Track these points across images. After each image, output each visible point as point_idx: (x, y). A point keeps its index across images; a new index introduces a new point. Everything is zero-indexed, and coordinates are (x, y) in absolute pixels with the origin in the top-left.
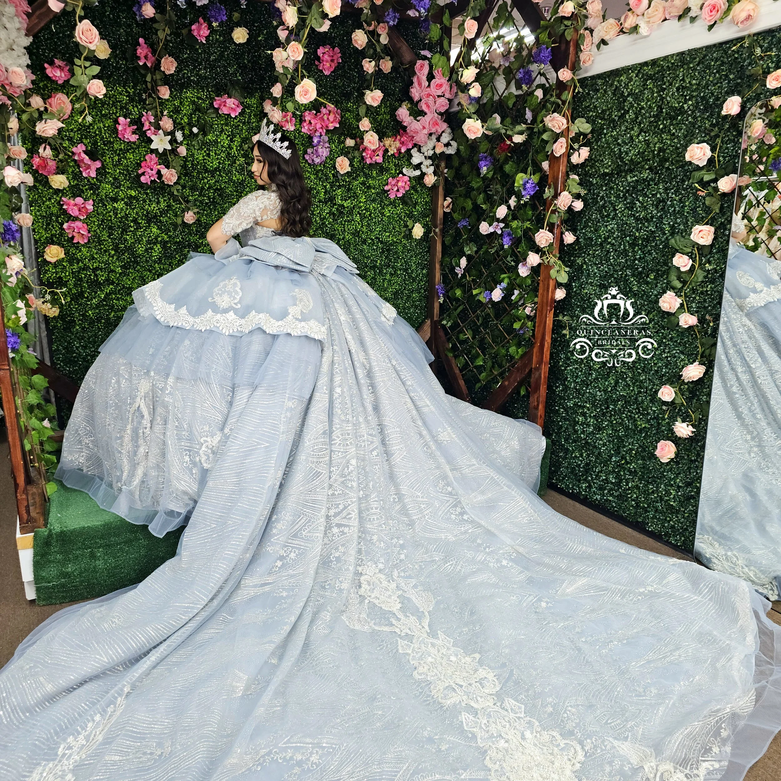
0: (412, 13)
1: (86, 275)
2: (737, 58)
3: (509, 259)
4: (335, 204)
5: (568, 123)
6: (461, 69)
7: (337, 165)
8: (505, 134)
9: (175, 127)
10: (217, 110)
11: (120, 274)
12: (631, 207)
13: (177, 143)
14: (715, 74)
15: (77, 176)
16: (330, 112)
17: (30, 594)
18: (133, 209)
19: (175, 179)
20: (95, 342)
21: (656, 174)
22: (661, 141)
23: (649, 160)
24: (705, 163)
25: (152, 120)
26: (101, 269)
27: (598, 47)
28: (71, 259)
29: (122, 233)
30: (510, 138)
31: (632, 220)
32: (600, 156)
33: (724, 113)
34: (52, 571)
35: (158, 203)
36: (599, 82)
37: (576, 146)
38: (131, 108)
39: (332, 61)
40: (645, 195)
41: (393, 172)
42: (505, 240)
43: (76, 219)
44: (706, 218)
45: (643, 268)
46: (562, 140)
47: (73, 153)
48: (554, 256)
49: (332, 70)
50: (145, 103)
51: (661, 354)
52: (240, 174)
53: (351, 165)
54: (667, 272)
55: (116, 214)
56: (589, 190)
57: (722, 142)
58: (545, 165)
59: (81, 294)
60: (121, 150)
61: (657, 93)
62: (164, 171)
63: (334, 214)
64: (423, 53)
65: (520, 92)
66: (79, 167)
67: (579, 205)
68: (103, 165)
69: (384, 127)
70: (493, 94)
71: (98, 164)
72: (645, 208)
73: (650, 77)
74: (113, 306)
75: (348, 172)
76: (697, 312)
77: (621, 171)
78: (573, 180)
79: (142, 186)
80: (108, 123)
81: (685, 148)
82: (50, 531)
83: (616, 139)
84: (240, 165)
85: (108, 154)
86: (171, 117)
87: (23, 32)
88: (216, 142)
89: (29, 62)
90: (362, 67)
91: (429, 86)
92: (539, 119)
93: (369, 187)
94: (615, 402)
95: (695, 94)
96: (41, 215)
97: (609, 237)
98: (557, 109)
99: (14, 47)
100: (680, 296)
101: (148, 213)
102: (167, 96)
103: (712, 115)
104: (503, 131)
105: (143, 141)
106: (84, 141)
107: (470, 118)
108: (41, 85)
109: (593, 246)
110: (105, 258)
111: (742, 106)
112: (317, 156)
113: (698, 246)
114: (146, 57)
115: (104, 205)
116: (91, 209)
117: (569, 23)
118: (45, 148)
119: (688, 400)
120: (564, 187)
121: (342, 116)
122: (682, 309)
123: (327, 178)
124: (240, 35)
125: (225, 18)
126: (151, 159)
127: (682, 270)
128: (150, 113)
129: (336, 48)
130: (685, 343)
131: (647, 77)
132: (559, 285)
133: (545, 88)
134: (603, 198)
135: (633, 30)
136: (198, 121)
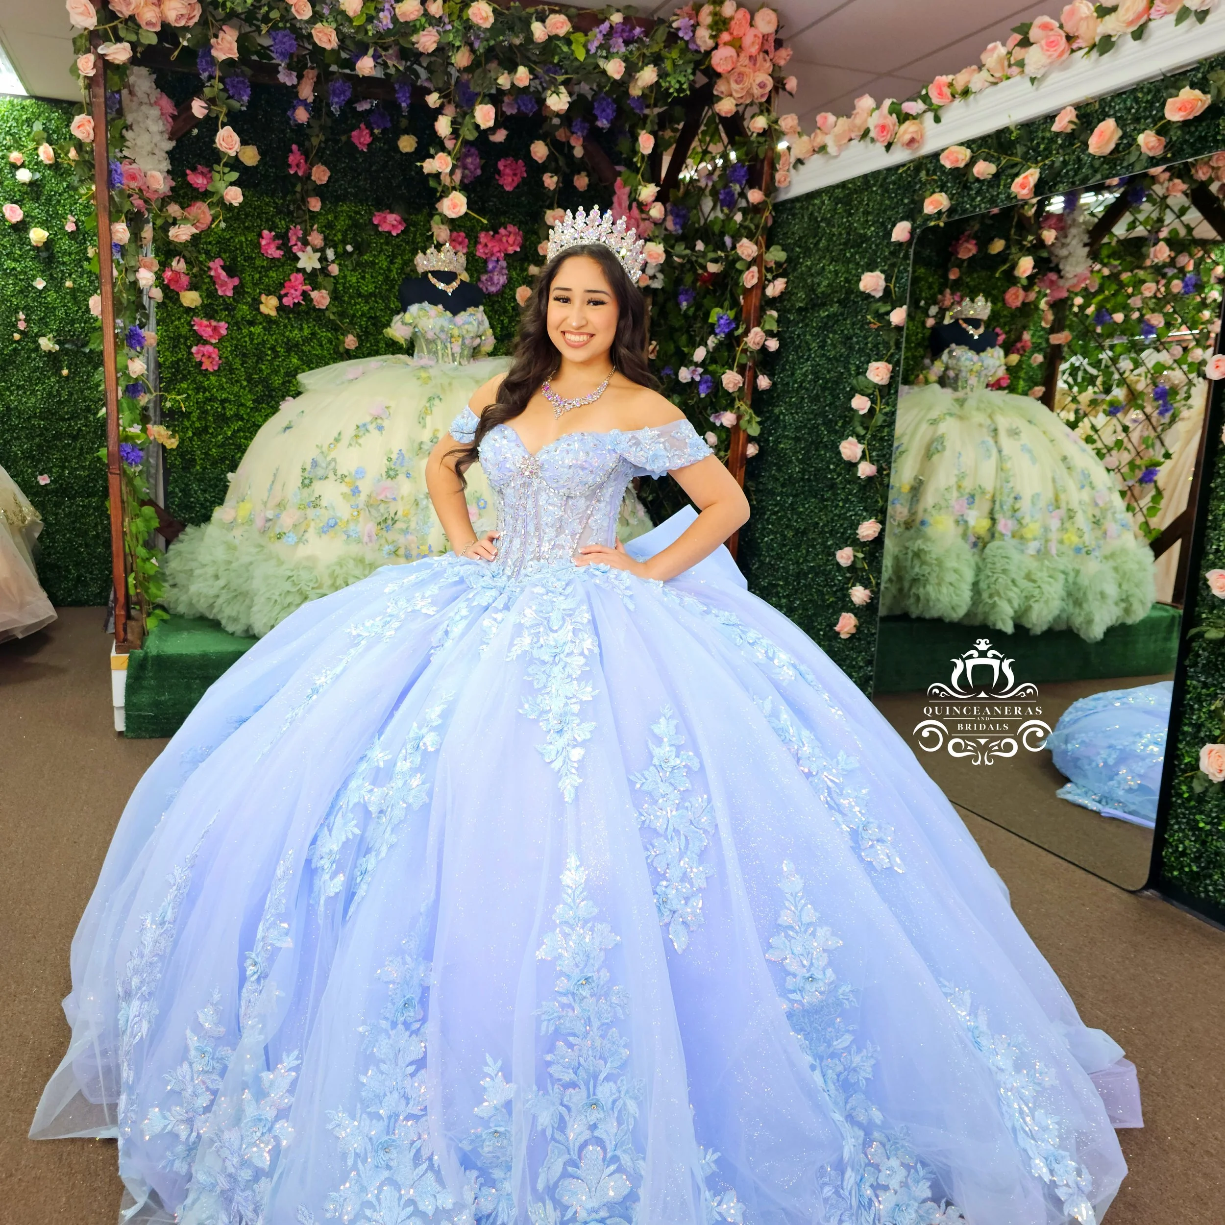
0: (599, 124)
1: (212, 407)
5: (761, 250)
6: (639, 187)
7: (517, 296)
9: (326, 245)
10: (377, 226)
11: (252, 409)
12: (823, 345)
13: (328, 261)
15: (211, 294)
16: (510, 233)
17: (120, 725)
18: (272, 335)
19: (327, 303)
20: (217, 486)
22: (848, 271)
23: (837, 292)
24: (881, 294)
25: (300, 234)
26: (230, 402)
27: (795, 167)
29: (257, 362)
30: (704, 268)
31: (824, 361)
32: (795, 288)
33: (893, 240)
34: (144, 698)
35: (301, 329)
36: (798, 205)
37: (769, 276)
38: (277, 220)
39: (515, 175)
40: (835, 333)
42: (702, 389)
43: (206, 342)
44: (886, 355)
46: (754, 269)
47: (210, 269)
48: (745, 403)
49: (515, 184)
50: (293, 215)
54: (851, 419)
55: (252, 340)
56: (787, 328)
57: (899, 271)
58: (741, 299)
59: (205, 429)
60: (263, 267)
61: (846, 218)
62: (311, 292)
64: (618, 168)
66: (214, 283)
67: (773, 345)
68: (241, 282)
71: (236, 281)
72: (835, 347)
73: (840, 201)
76: (878, 461)
77: (814, 305)
78: (771, 316)
80: (251, 236)
81: (861, 276)
82: (147, 653)
83: (811, 269)
85: (249, 271)
86: (322, 232)
87: (166, 136)
88: (373, 263)
89: (170, 167)
90: (543, 182)
94: (806, 576)
95: (876, 219)
96: (167, 336)
97: (803, 381)
98: (751, 236)
99: (156, 151)
100: (862, 444)
101: (288, 340)
102: (318, 209)
105: (289, 258)
106: (223, 255)
107: (652, 241)
108: (181, 192)
109: (789, 392)
110: (236, 389)
111: (912, 232)
112: (493, 284)
113: (876, 386)
114: (298, 165)
115: (239, 329)
116: (224, 332)
117: (762, 139)
118: (179, 261)
119: (869, 564)
120: (758, 325)
121: (525, 239)
122: (863, 457)
123: (505, 311)
124: (407, 144)
125: (389, 125)
126: (296, 279)
127: (862, 413)
128: (298, 227)
129: (520, 161)
130: (868, 497)
131: (838, 201)
132: (750, 439)
133: (745, 211)
134: (799, 335)
135: (823, 149)
136: (354, 238)
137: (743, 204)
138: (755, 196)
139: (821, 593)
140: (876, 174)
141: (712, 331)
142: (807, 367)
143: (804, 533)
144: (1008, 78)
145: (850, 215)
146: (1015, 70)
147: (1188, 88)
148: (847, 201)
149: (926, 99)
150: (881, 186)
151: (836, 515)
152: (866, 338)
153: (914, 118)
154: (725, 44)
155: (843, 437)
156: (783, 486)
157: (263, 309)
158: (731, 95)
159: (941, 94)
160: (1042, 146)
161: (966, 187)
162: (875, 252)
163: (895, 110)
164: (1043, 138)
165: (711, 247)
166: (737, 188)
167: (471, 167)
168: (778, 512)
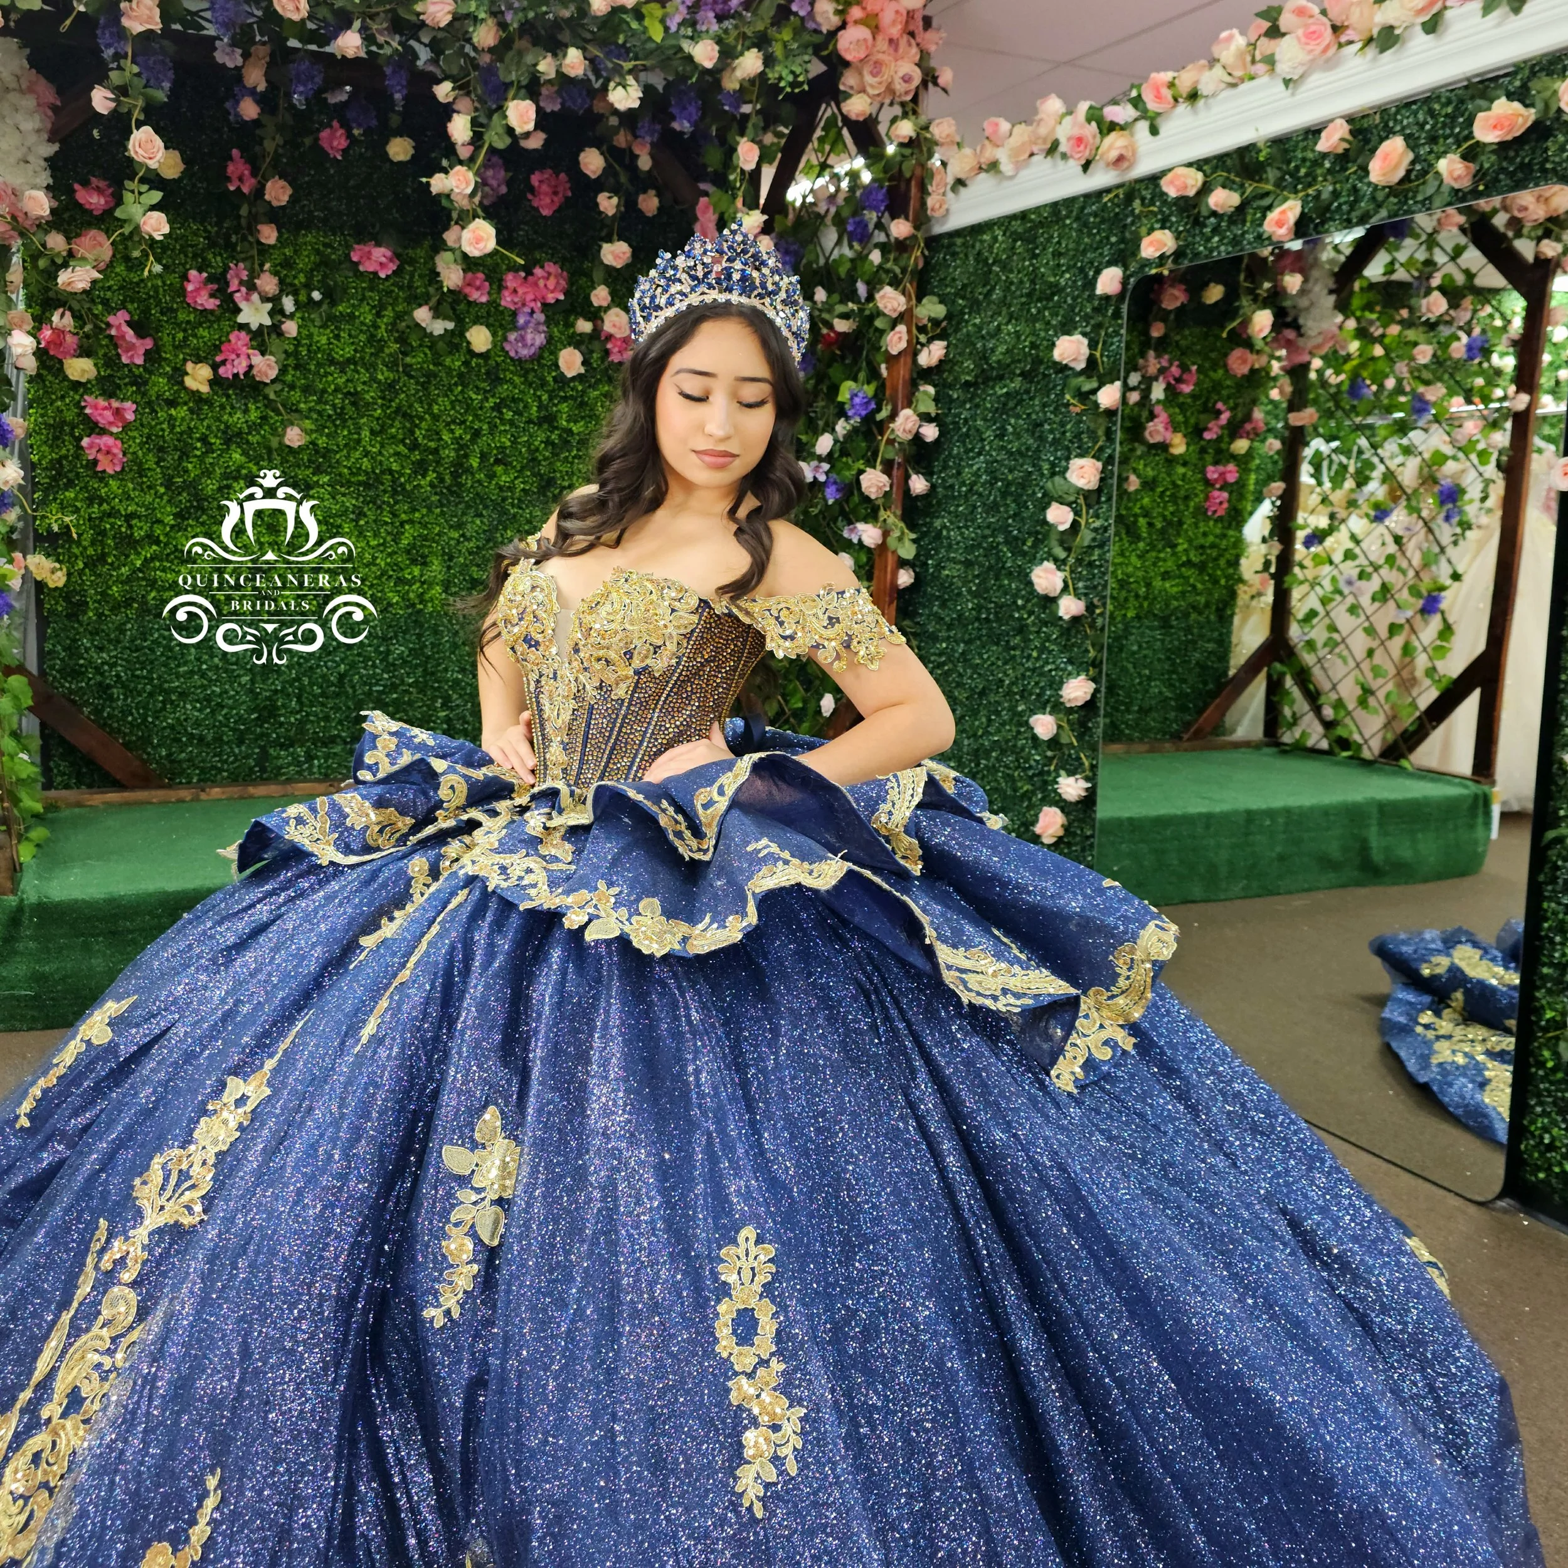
0: (676, 125)
1: (112, 525)
4: (556, 428)
5: (910, 302)
6: (739, 215)
7: (561, 363)
9: (281, 291)
10: (357, 264)
12: (1001, 435)
13: (283, 315)
14: (1094, 235)
15: (111, 362)
16: (549, 274)
18: (203, 420)
19: (273, 373)
22: (1034, 333)
23: (1020, 361)
24: (1083, 365)
25: (244, 276)
26: (139, 517)
27: (954, 189)
29: (180, 459)
30: (830, 327)
31: (1002, 456)
32: (959, 354)
33: (1099, 291)
35: (246, 411)
36: (959, 241)
38: (210, 256)
39: (555, 193)
40: (1018, 417)
42: (829, 491)
43: (103, 432)
44: (1092, 448)
45: (1019, 531)
46: (902, 328)
47: (109, 325)
48: (894, 514)
49: (554, 207)
50: (234, 249)
51: (1043, 667)
52: (390, 369)
53: (586, 363)
54: (1046, 536)
55: (172, 427)
56: (948, 409)
58: (883, 370)
59: (102, 558)
60: (189, 322)
61: (1028, 260)
62: (257, 359)
63: (553, 444)
64: (703, 186)
66: (116, 346)
68: (155, 344)
71: (149, 343)
73: (1020, 237)
74: (155, 581)
75: (580, 375)
76: (1086, 595)
77: (987, 379)
78: (926, 393)
79: (219, 382)
80: (172, 278)
81: (1055, 341)
82: (21, 900)
83: (980, 329)
84: (390, 355)
85: (168, 329)
86: (276, 273)
87: (45, 136)
88: (352, 317)
89: (50, 181)
90: (597, 205)
92: (872, 296)
95: (1072, 263)
96: (44, 423)
97: (974, 483)
98: (895, 283)
99: (31, 158)
100: (1063, 571)
101: (227, 427)
102: (272, 241)
105: (228, 310)
106: (129, 306)
108: (66, 216)
109: (954, 498)
110: (149, 499)
111: (1124, 282)
112: (525, 346)
113: (1079, 491)
114: (241, 179)
115: (153, 411)
116: (130, 416)
117: (907, 152)
118: (62, 315)
119: (1080, 738)
120: (909, 404)
121: (571, 283)
122: (1065, 589)
123: (543, 384)
124: (400, 149)
125: (374, 123)
126: (238, 339)
127: (1062, 528)
128: (242, 265)
129: (563, 176)
130: (1073, 645)
131: (1016, 237)
132: (902, 563)
133: (884, 248)
134: (966, 420)
135: (993, 166)
136: (323, 281)
137: (880, 237)
138: (900, 228)
140: (1069, 202)
141: (841, 412)
142: (980, 463)
143: (983, 693)
144: (1252, 78)
145: (1035, 256)
146: (1261, 68)
147: (1503, 99)
148: (1029, 238)
149: (1137, 102)
150: (1077, 219)
151: (1028, 669)
152: (1063, 424)
153: (1122, 128)
154: (856, 22)
155: (1034, 560)
156: (950, 627)
157: (189, 382)
158: (863, 91)
159: (1158, 97)
160: (1303, 171)
161: (1198, 222)
162: (1072, 308)
163: (1094, 116)
164: (1304, 160)
165: (836, 297)
166: (871, 217)
167: (494, 183)
168: (944, 664)
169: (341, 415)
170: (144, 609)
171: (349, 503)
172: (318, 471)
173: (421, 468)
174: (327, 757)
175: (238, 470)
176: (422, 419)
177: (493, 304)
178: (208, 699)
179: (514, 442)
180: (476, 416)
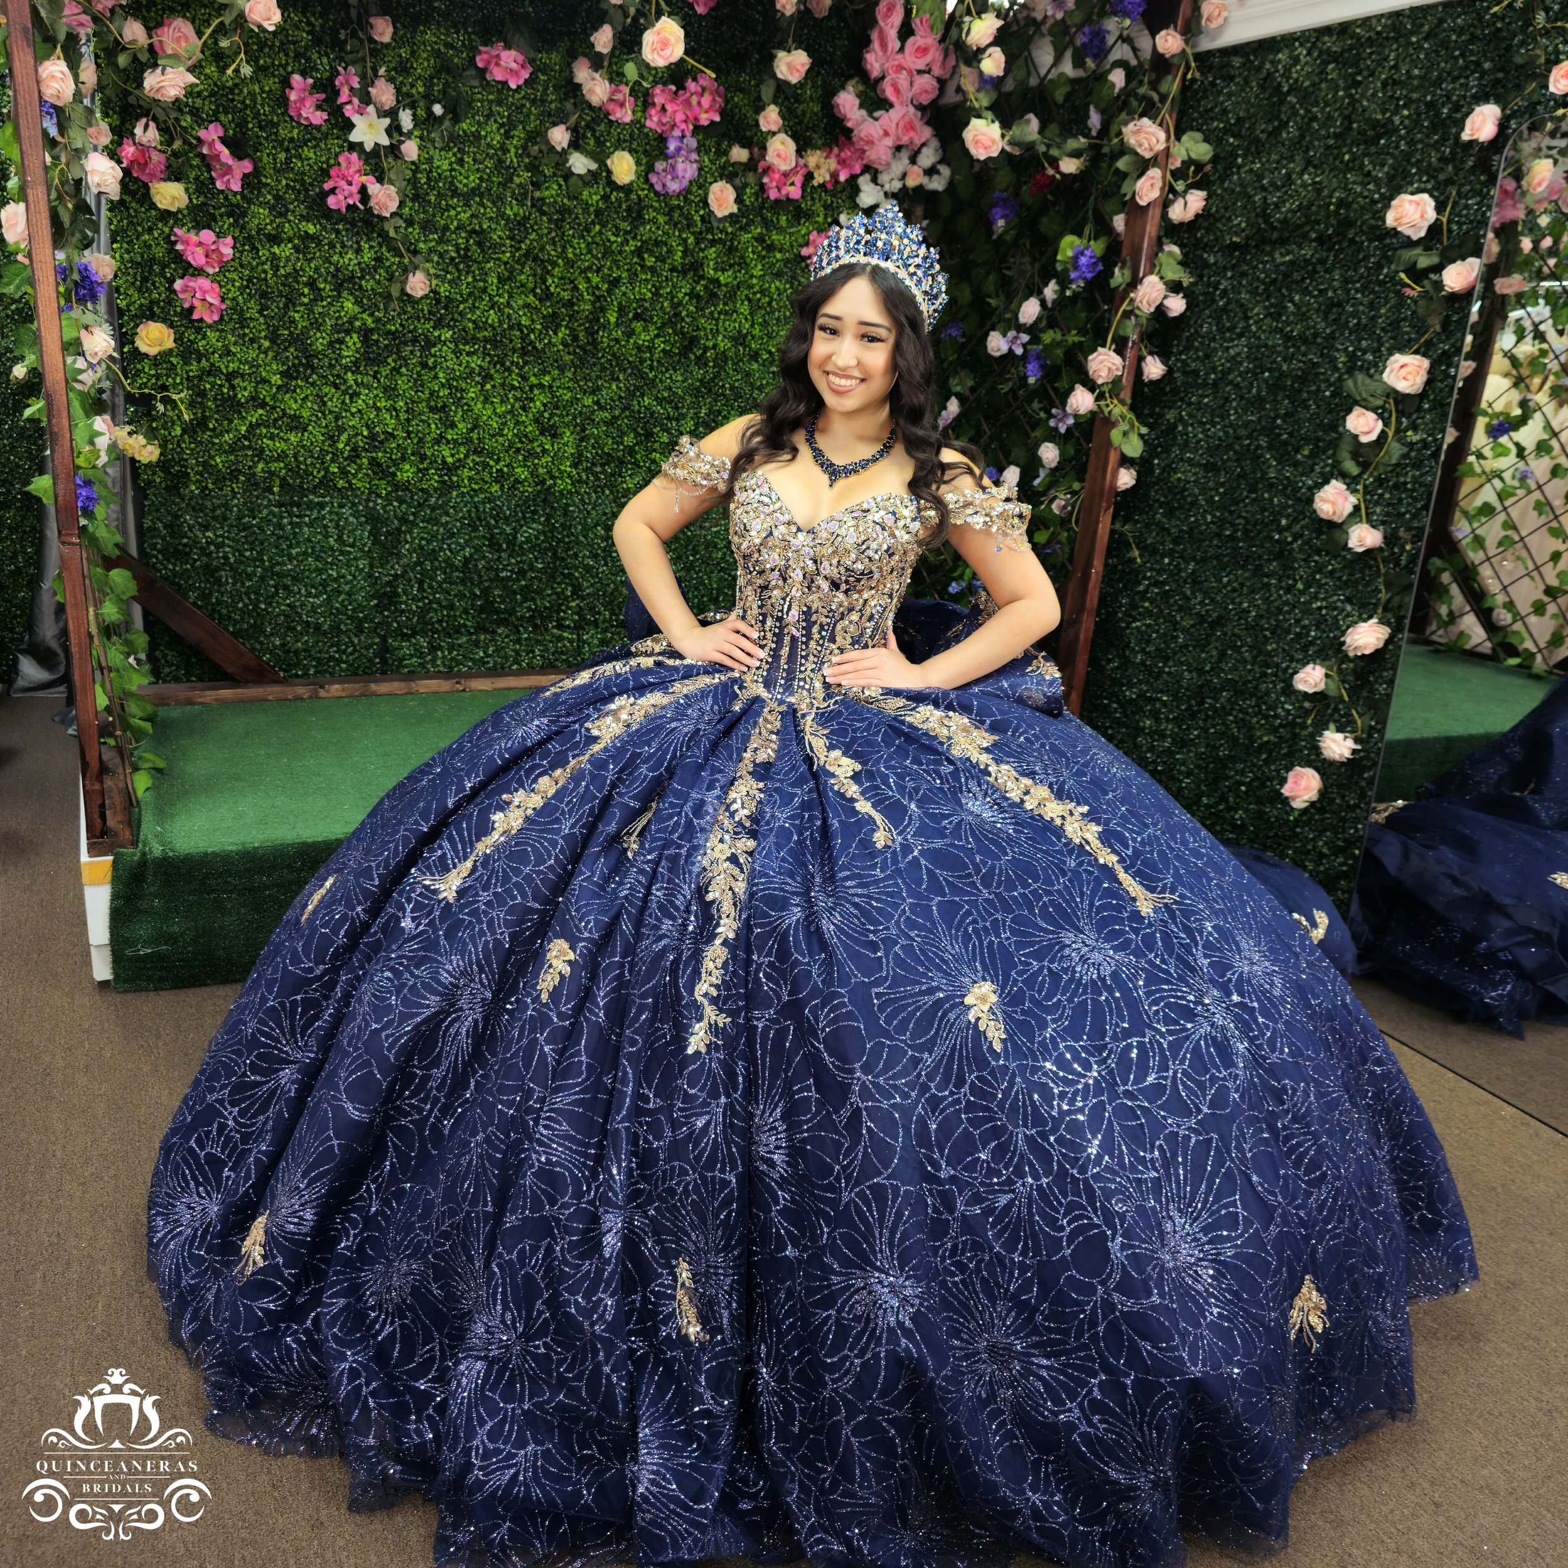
1: (213, 384)
2: (1499, 30)
3: (1036, 405)
4: (702, 277)
5: (1168, 139)
6: (967, 19)
7: (711, 199)
8: (1045, 154)
9: (398, 103)
10: (482, 72)
11: (279, 388)
12: (1277, 313)
13: (401, 133)
14: (1456, 58)
15: (203, 187)
16: (704, 89)
17: (102, 970)
18: (310, 260)
19: (393, 206)
20: (225, 519)
21: (1330, 249)
22: (1344, 186)
23: (1318, 222)
24: (1423, 234)
25: (356, 83)
26: (242, 376)
28: (186, 351)
29: (286, 306)
30: (1054, 163)
31: (1278, 339)
32: (1226, 208)
33: (1466, 136)
34: (143, 929)
35: (359, 251)
36: (1237, 61)
37: (1180, 186)
38: (315, 56)
40: (1305, 292)
41: (820, 219)
42: (1030, 367)
43: (199, 272)
44: (1417, 340)
45: (1291, 435)
46: (1155, 173)
47: (199, 139)
48: (1122, 402)
50: (342, 50)
51: (1309, 603)
52: (521, 203)
53: (739, 200)
54: (1335, 444)
55: (277, 268)
56: (1201, 277)
57: (1459, 194)
58: (1119, 222)
59: (203, 423)
60: (292, 140)
61: (1345, 89)
62: (373, 188)
63: (698, 297)
65: (1080, 73)
66: (209, 169)
67: (1177, 305)
68: (256, 168)
69: (807, 129)
70: (1029, 74)
71: (247, 166)
72: (1303, 317)
73: (1335, 58)
74: (262, 450)
75: (731, 215)
76: (1383, 523)
77: (1264, 241)
78: (1170, 253)
79: (328, 214)
80: (271, 84)
81: (1387, 201)
82: (144, 854)
83: (1260, 178)
84: (520, 185)
85: (268, 148)
86: (391, 80)
88: (477, 137)
90: (772, 2)
91: (902, 49)
92: (1113, 130)
93: (771, 248)
94: (1216, 693)
95: (1415, 96)
96: (131, 261)
97: (1230, 370)
100: (1354, 491)
101: (337, 270)
102: (386, 38)
103: (1443, 141)
104: (1042, 149)
105: (336, 125)
106: (222, 117)
107: (979, 116)
109: (1198, 387)
110: (252, 354)
111: (1503, 122)
112: (674, 178)
113: (1393, 394)
115: (254, 249)
116: (228, 254)
118: (146, 127)
119: (1353, 691)
120: (1153, 269)
121: (729, 101)
122: (1356, 516)
123: (690, 224)
126: (349, 162)
127: (1364, 439)
128: (352, 69)
130: (1357, 581)
131: (1328, 57)
132: (1126, 461)
133: (1131, 67)
134: (1225, 292)
136: (444, 92)
137: (1125, 54)
139: (1242, 724)
142: (1240, 347)
143: (1219, 622)
145: (1356, 84)
148: (1349, 60)
151: (1286, 603)
152: (1374, 307)
156: (1176, 541)
162: (1407, 157)
165: (1056, 129)
168: (1164, 583)
169: (466, 258)
170: (252, 482)
171: (476, 362)
172: (439, 324)
173: (553, 322)
174: (451, 648)
175: (350, 322)
176: (554, 264)
177: (637, 124)
178: (324, 584)
179: (656, 294)
180: (615, 261)
